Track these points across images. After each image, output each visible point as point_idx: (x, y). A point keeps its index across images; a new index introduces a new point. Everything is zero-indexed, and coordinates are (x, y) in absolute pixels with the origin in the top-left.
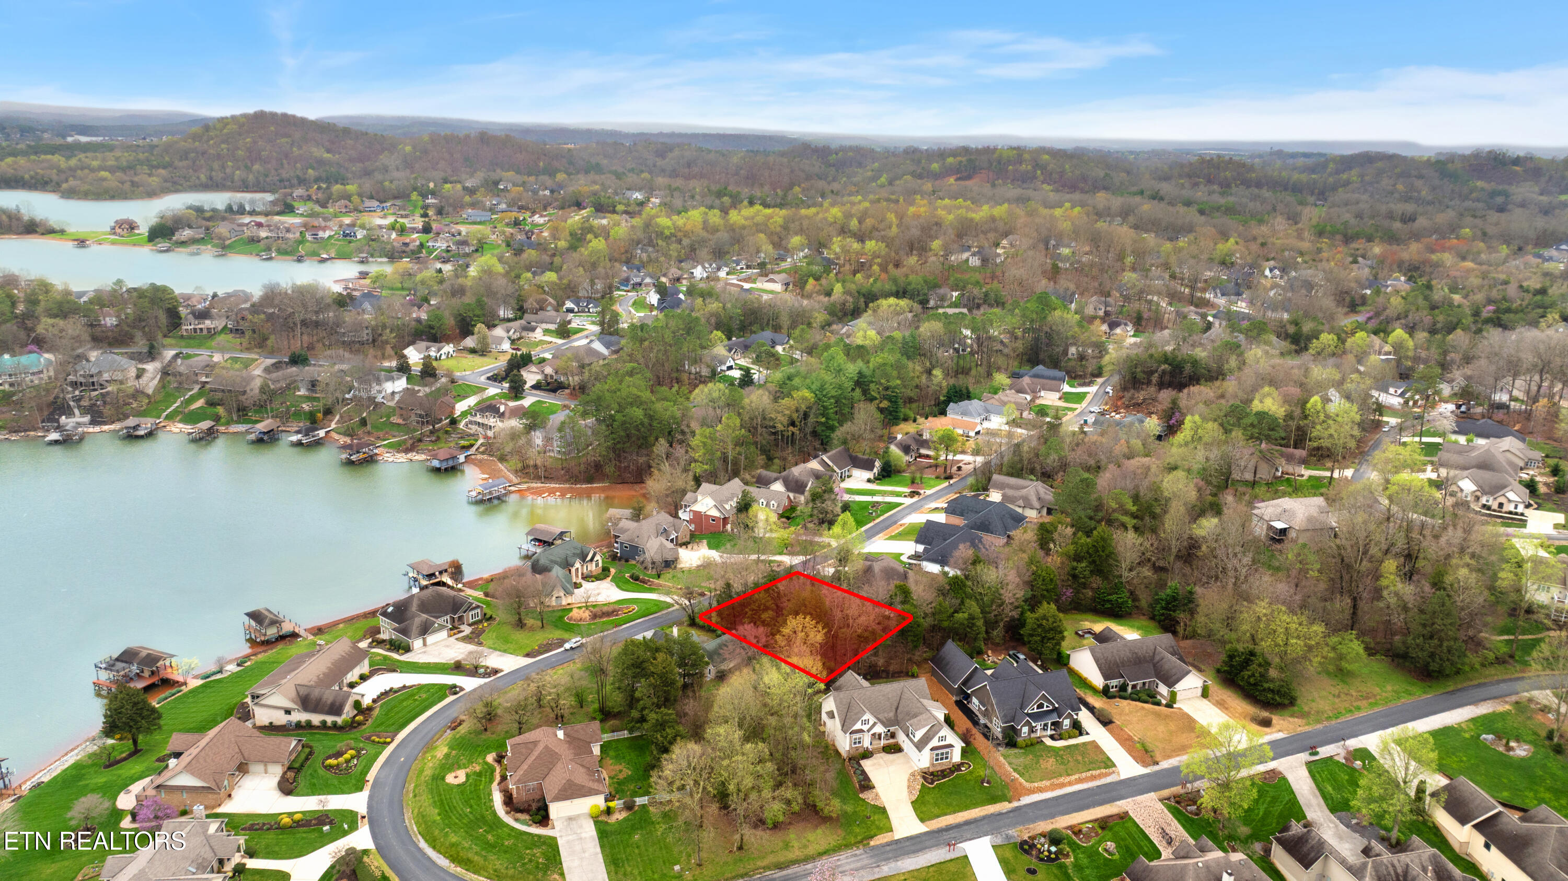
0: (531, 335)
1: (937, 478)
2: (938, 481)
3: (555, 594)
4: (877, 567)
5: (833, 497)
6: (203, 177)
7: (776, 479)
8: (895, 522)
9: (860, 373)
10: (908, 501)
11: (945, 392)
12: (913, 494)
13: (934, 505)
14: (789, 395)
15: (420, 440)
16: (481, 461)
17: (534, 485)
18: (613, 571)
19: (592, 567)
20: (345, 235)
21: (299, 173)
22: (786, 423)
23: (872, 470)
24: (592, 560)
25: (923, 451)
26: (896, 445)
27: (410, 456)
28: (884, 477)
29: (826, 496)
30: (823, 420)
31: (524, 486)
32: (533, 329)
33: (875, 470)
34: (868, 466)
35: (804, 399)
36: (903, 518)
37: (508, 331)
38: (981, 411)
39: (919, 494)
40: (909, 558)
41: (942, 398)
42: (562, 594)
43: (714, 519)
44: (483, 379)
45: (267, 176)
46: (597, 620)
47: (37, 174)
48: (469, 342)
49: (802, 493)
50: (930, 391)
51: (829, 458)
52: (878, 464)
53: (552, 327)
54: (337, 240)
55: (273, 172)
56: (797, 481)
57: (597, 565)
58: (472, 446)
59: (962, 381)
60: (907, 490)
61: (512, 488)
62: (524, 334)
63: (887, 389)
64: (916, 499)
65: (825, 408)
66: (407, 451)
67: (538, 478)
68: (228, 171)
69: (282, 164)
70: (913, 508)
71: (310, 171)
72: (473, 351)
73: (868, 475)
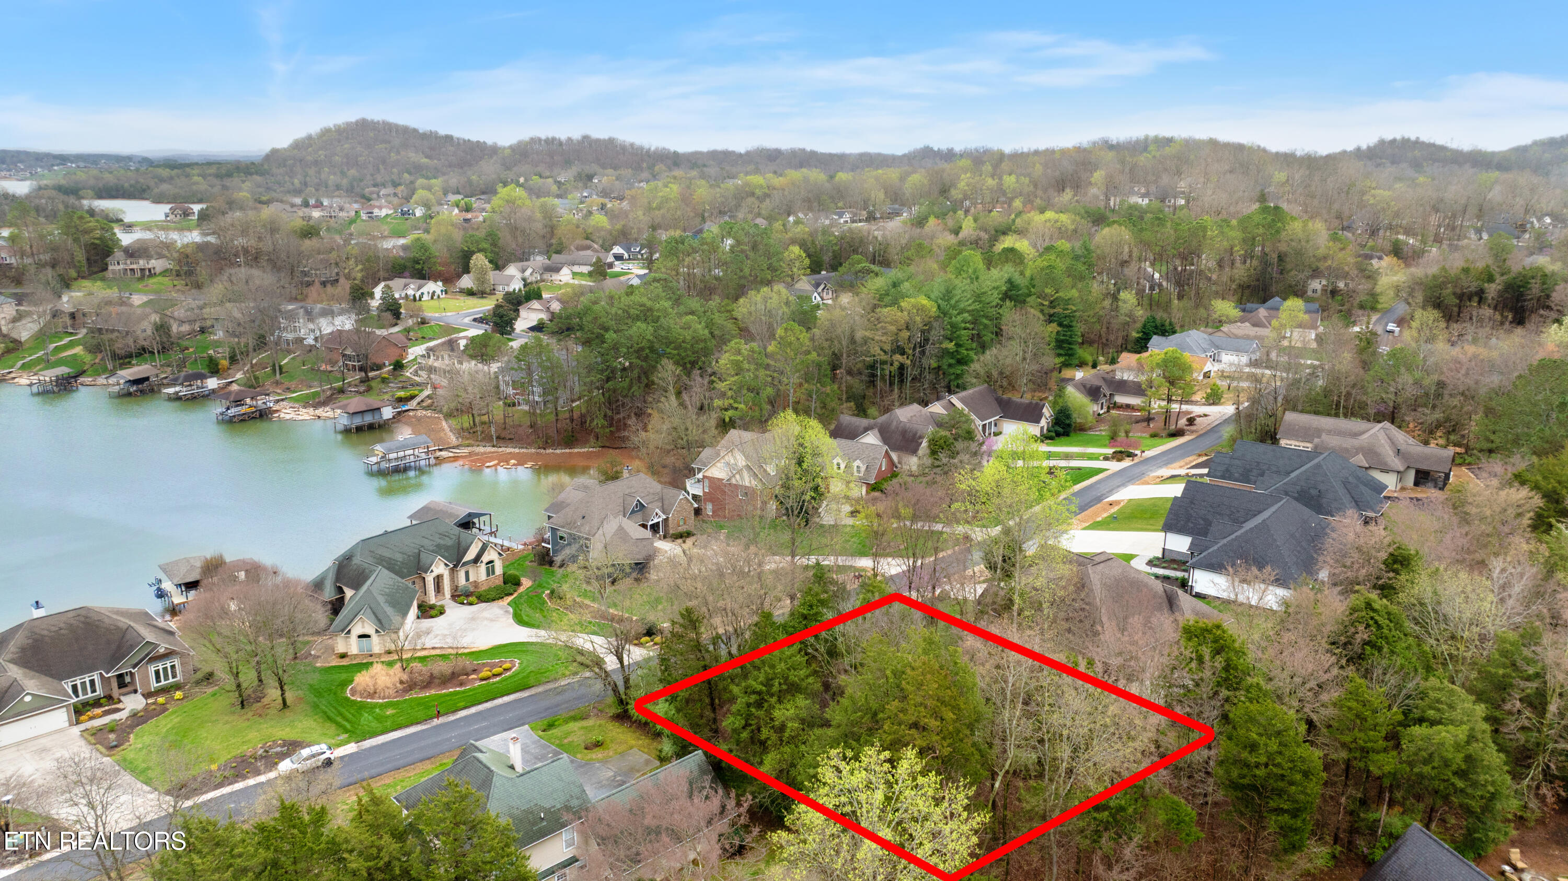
0: (556, 277)
1: (1154, 436)
2: (1156, 441)
3: (357, 629)
4: (1095, 576)
5: (973, 447)
6: (296, 181)
7: (866, 430)
8: (1099, 499)
9: (1010, 281)
10: (1114, 466)
11: (1139, 325)
12: (1119, 456)
13: (1166, 472)
14: (895, 302)
15: (342, 391)
16: (419, 419)
17: (481, 449)
18: (526, 583)
19: (479, 574)
20: (403, 213)
21: (394, 177)
22: (887, 347)
23: (1038, 421)
24: (477, 560)
25: (1120, 399)
26: (1076, 386)
27: (320, 412)
28: (1058, 435)
29: (959, 445)
30: (951, 346)
31: (465, 451)
32: (557, 270)
33: (1043, 422)
34: (1030, 414)
35: (921, 309)
36: (1111, 492)
37: (523, 271)
38: (1205, 346)
39: (1131, 455)
40: (1150, 563)
41: (1135, 335)
42: (369, 629)
43: (748, 492)
44: (467, 320)
45: (361, 180)
46: (414, 695)
47: (137, 182)
48: (466, 282)
49: (914, 452)
50: (1115, 324)
51: (962, 400)
52: (1047, 412)
53: (585, 269)
54: (394, 218)
55: (369, 177)
56: (904, 432)
57: (490, 570)
58: (412, 397)
59: (1160, 315)
60: (1109, 451)
61: (444, 454)
62: (547, 276)
63: (1052, 304)
64: (1127, 463)
65: (954, 326)
66: (316, 406)
67: (487, 439)
68: (323, 176)
69: (378, 169)
70: (1126, 478)
71: (406, 175)
72: (470, 293)
73: (1034, 430)
